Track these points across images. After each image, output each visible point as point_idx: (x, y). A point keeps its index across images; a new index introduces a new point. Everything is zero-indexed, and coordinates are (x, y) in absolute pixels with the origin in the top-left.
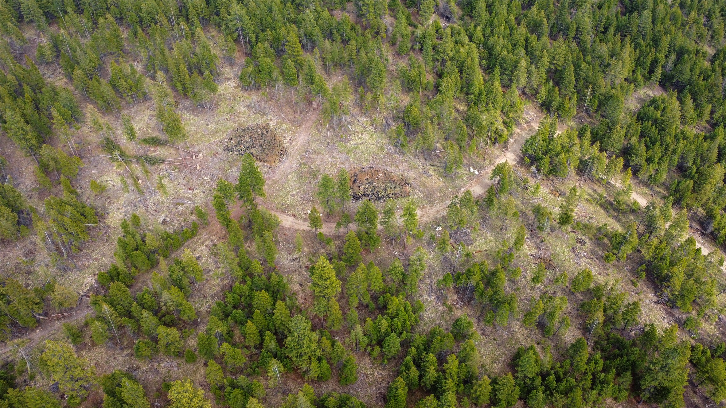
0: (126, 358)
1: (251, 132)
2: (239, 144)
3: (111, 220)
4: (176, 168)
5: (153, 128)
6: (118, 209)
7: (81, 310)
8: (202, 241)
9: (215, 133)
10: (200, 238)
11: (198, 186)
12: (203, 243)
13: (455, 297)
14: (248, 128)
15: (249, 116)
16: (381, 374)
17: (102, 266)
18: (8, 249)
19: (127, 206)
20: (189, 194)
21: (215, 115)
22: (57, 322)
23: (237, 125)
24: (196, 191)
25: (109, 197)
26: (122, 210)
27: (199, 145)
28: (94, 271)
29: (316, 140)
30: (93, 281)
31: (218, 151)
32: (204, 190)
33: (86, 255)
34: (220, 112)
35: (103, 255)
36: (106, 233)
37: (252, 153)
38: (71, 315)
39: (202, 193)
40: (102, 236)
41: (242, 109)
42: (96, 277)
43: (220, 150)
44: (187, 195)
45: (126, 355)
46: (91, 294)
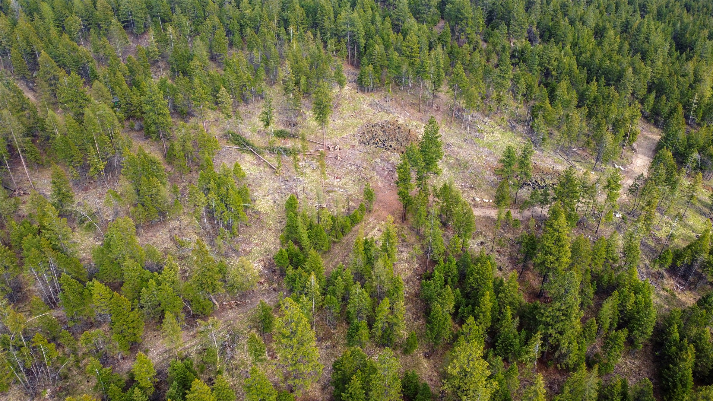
0: (328, 351)
1: (382, 128)
2: (374, 138)
3: (259, 207)
4: (314, 158)
5: (277, 123)
6: (264, 196)
7: (256, 297)
8: (371, 226)
9: (345, 128)
10: (369, 224)
11: (345, 175)
12: (374, 228)
13: (672, 282)
14: (377, 124)
15: (374, 113)
16: (634, 364)
17: (265, 252)
18: (150, 234)
19: (273, 193)
20: (337, 182)
21: (339, 113)
22: (230, 311)
23: (365, 121)
24: (343, 180)
25: (250, 185)
26: (269, 197)
27: (331, 138)
28: (258, 257)
29: (452, 136)
30: (261, 266)
31: (354, 144)
32: (352, 179)
33: (244, 241)
34: (343, 109)
35: (264, 241)
36: (258, 219)
37: (391, 146)
38: (245, 303)
39: (351, 182)
40: (256, 221)
41: (365, 107)
42: (263, 263)
43: (356, 142)
44: (335, 183)
45: (327, 348)
46: (263, 280)
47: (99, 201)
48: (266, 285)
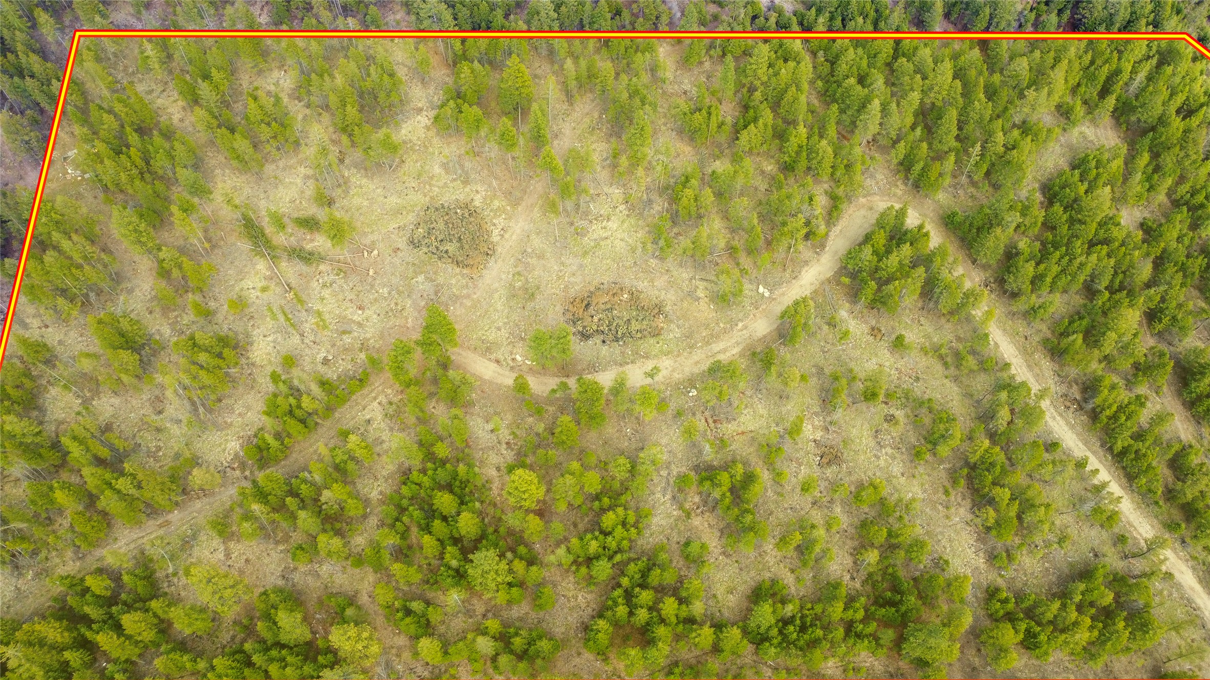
0: (282, 555)
1: (447, 214)
2: (429, 234)
3: (256, 354)
4: (341, 271)
5: (310, 199)
6: (265, 336)
7: (225, 487)
9: (396, 212)
10: (372, 391)
11: (371, 303)
12: (375, 398)
13: (697, 499)
14: (443, 206)
15: (445, 183)
16: (586, 598)
17: (247, 425)
20: (358, 316)
21: (397, 180)
22: (197, 502)
23: (427, 199)
24: (367, 312)
25: (252, 317)
26: (270, 339)
27: (372, 232)
28: (238, 432)
29: (540, 231)
30: (238, 446)
31: (400, 246)
32: (378, 312)
33: (227, 408)
34: (405, 174)
35: (249, 408)
36: (250, 374)
37: (447, 252)
39: (375, 316)
40: (246, 378)
41: (437, 169)
42: (241, 441)
43: (402, 243)
44: (355, 318)
45: (281, 552)
46: (236, 465)
47: (80, 339)
48: (238, 472)
